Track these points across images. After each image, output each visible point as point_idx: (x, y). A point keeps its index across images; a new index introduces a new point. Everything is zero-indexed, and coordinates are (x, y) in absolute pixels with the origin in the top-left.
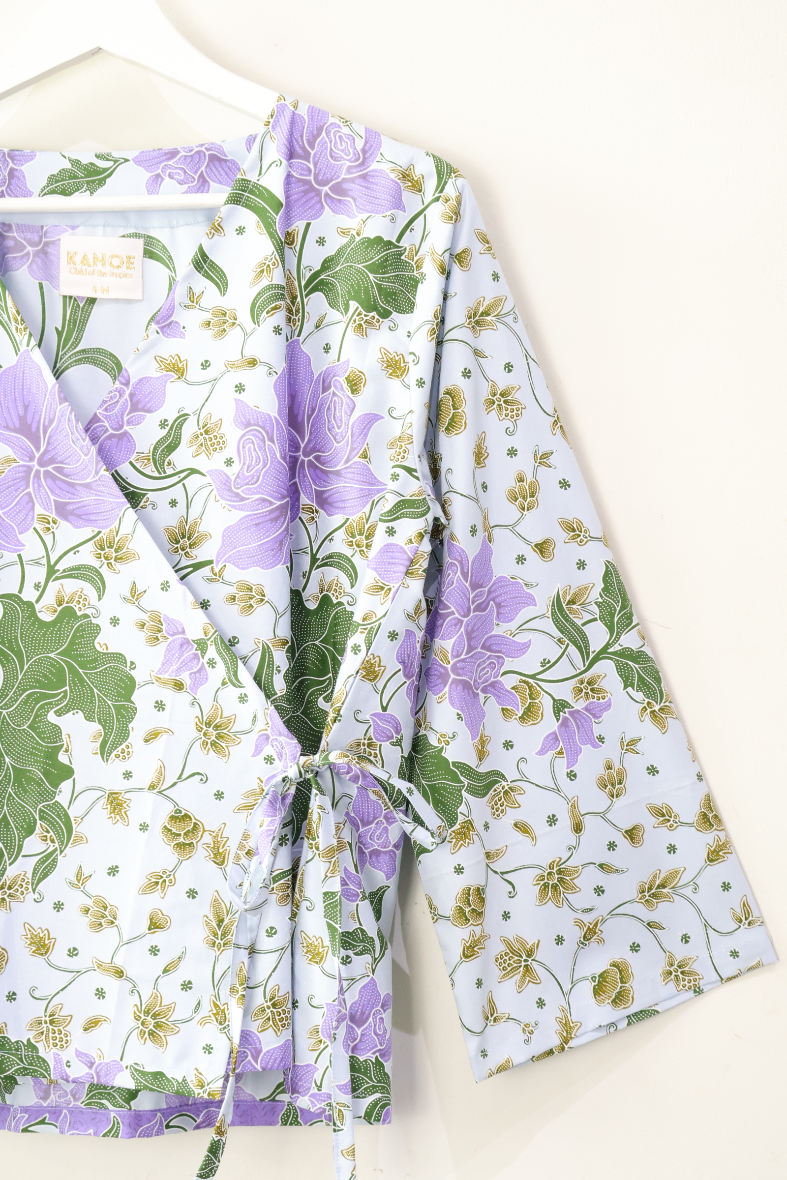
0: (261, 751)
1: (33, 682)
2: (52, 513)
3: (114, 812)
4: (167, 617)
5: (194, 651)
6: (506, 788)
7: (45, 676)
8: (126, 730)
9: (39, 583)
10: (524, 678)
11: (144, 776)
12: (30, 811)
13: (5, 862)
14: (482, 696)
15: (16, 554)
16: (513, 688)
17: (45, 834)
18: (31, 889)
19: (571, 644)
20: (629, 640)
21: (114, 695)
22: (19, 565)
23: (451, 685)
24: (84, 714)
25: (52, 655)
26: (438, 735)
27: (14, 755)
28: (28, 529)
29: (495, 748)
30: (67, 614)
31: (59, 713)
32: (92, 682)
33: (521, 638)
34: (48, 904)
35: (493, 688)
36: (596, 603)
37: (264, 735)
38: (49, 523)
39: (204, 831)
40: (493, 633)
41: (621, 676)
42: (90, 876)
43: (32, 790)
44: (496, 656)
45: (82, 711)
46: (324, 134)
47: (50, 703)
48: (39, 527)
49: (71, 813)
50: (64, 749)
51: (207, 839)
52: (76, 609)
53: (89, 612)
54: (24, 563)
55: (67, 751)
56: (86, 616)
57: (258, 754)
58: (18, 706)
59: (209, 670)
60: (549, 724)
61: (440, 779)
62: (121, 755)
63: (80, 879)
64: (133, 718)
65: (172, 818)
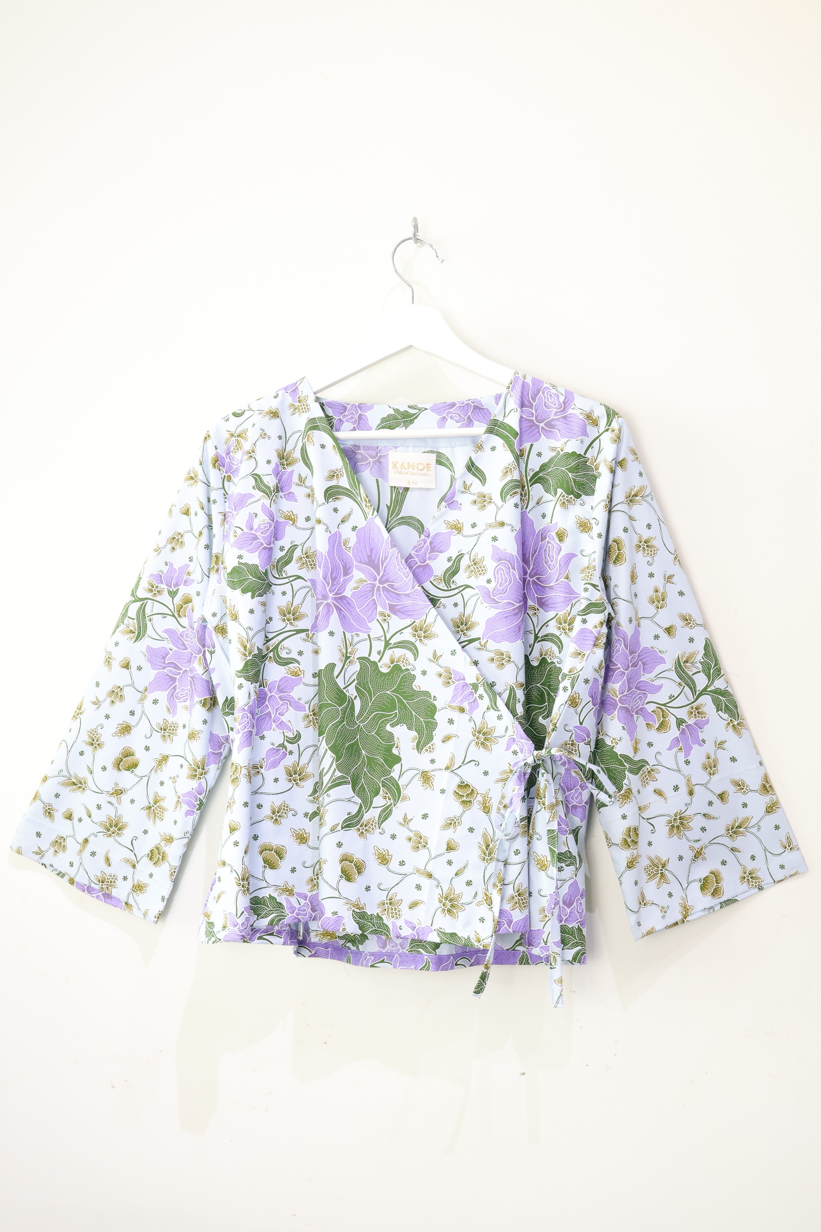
0: (510, 748)
1: (377, 708)
2: (387, 611)
3: (425, 783)
4: (454, 670)
5: (470, 690)
6: (649, 769)
7: (384, 704)
8: (431, 735)
9: (380, 651)
10: (659, 706)
11: (442, 762)
12: (376, 782)
13: (363, 811)
14: (635, 716)
15: (367, 634)
16: (652, 712)
17: (385, 795)
18: (377, 827)
19: (686, 686)
20: (719, 684)
21: (424, 715)
22: (369, 640)
23: (619, 710)
24: (407, 726)
25: (388, 692)
26: (611, 739)
27: (367, 749)
28: (373, 620)
29: (643, 746)
30: (396, 669)
31: (393, 726)
32: (411, 708)
33: (657, 683)
34: (388, 835)
35: (641, 712)
36: (700, 662)
37: (512, 738)
38: (385, 616)
39: (478, 794)
40: (641, 680)
41: (714, 704)
42: (412, 819)
43: (377, 769)
44: (643, 693)
45: (406, 724)
46: (541, 393)
47: (387, 720)
48: (380, 619)
49: (401, 783)
50: (395, 746)
51: (479, 798)
52: (402, 666)
53: (409, 667)
54: (372, 639)
55: (397, 747)
56: (407, 670)
57: (509, 749)
58: (369, 721)
59: (479, 701)
60: (674, 732)
61: (612, 764)
62: (429, 750)
63: (406, 821)
64: (435, 729)
65: (459, 786)
